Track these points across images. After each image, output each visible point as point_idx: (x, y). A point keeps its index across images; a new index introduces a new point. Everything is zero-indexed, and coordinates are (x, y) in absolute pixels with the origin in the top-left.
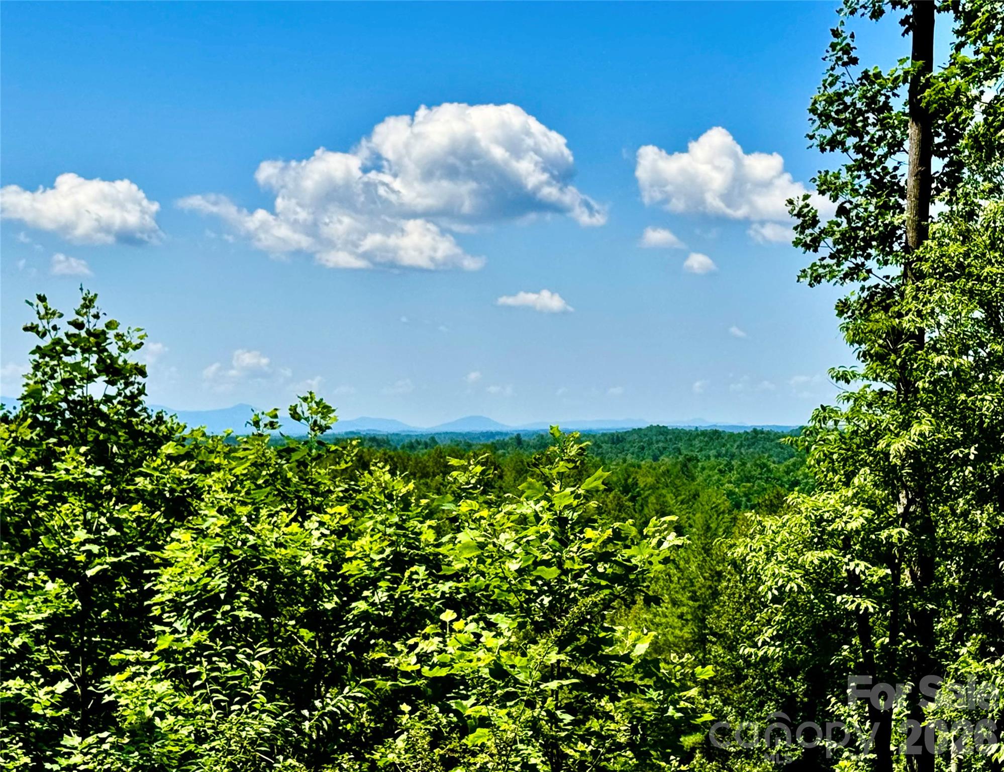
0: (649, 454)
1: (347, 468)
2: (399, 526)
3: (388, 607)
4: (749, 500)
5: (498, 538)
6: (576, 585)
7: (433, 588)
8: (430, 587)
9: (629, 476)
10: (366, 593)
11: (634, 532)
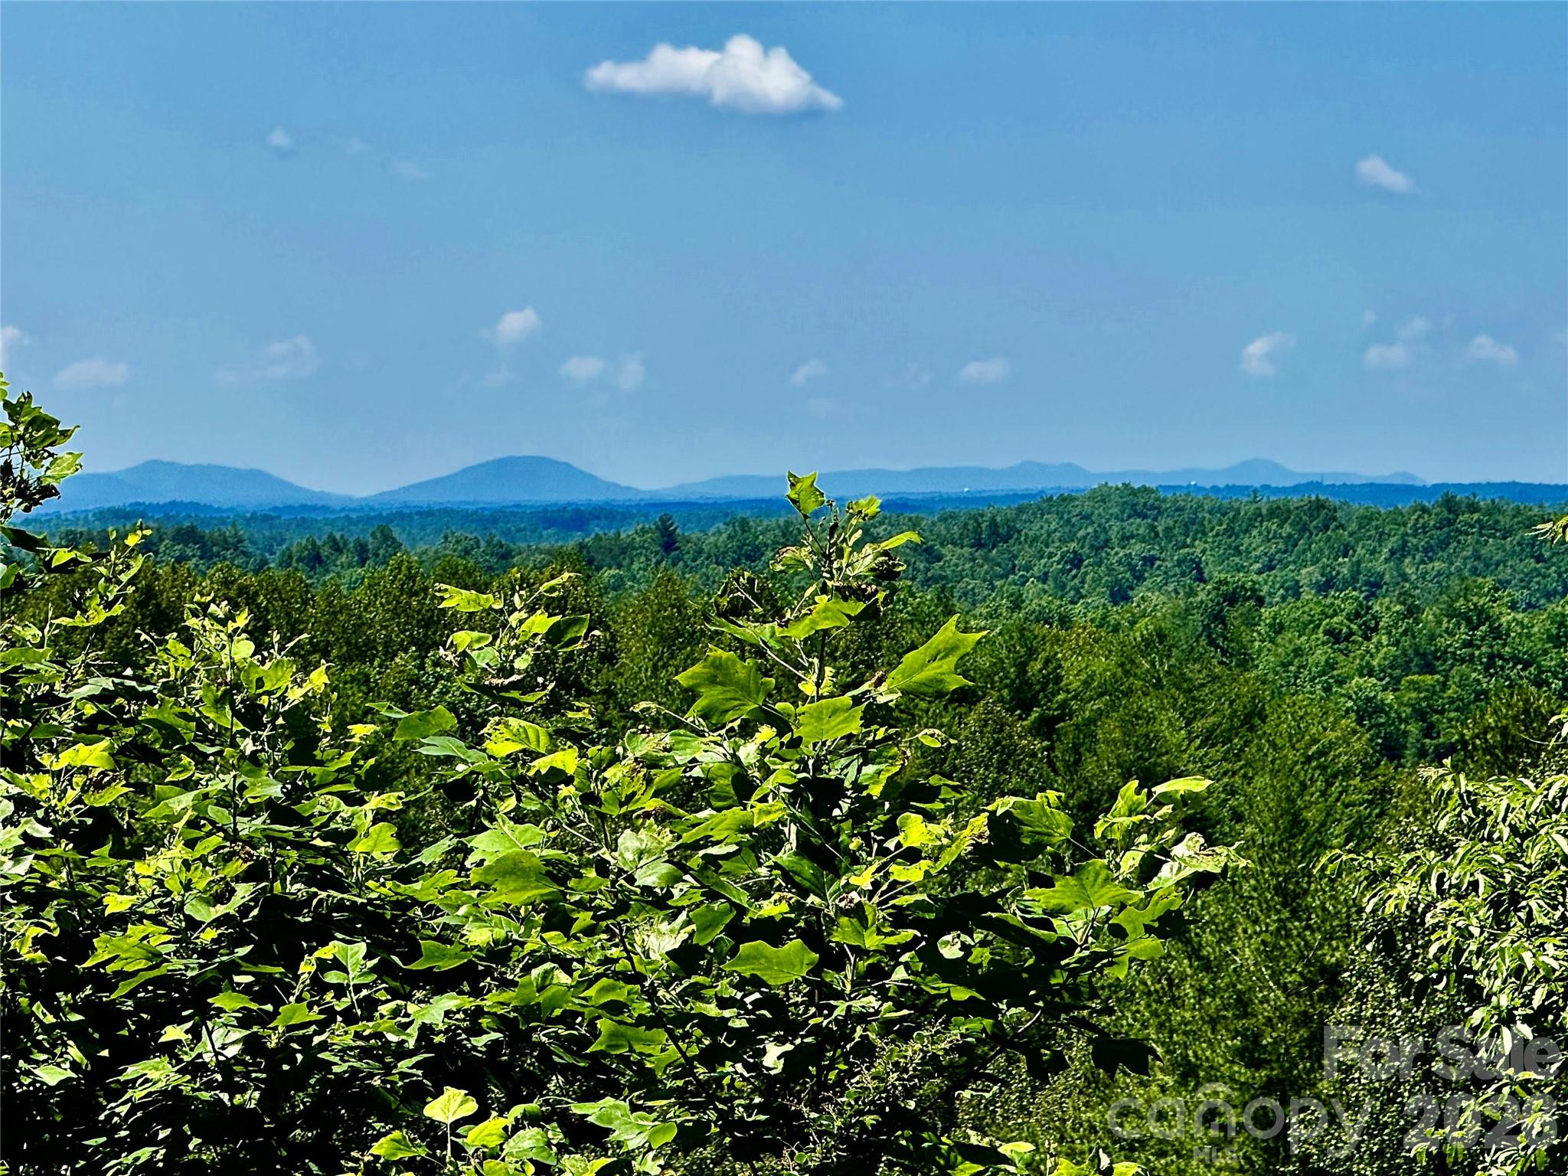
0: (1096, 581)
1: (110, 621)
2: (278, 812)
3: (246, 1075)
4: (1429, 731)
5: (613, 847)
6: (871, 1002)
7: (395, 1013)
8: (384, 1009)
9: (1032, 653)
10: (172, 1033)
11: (1062, 826)
